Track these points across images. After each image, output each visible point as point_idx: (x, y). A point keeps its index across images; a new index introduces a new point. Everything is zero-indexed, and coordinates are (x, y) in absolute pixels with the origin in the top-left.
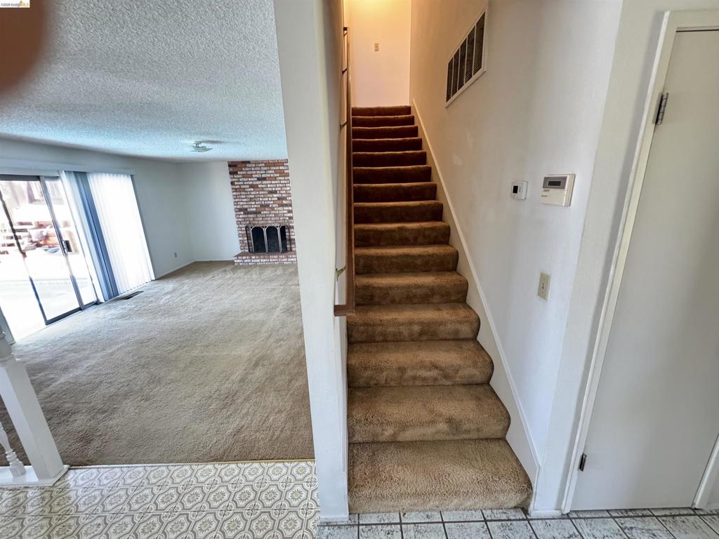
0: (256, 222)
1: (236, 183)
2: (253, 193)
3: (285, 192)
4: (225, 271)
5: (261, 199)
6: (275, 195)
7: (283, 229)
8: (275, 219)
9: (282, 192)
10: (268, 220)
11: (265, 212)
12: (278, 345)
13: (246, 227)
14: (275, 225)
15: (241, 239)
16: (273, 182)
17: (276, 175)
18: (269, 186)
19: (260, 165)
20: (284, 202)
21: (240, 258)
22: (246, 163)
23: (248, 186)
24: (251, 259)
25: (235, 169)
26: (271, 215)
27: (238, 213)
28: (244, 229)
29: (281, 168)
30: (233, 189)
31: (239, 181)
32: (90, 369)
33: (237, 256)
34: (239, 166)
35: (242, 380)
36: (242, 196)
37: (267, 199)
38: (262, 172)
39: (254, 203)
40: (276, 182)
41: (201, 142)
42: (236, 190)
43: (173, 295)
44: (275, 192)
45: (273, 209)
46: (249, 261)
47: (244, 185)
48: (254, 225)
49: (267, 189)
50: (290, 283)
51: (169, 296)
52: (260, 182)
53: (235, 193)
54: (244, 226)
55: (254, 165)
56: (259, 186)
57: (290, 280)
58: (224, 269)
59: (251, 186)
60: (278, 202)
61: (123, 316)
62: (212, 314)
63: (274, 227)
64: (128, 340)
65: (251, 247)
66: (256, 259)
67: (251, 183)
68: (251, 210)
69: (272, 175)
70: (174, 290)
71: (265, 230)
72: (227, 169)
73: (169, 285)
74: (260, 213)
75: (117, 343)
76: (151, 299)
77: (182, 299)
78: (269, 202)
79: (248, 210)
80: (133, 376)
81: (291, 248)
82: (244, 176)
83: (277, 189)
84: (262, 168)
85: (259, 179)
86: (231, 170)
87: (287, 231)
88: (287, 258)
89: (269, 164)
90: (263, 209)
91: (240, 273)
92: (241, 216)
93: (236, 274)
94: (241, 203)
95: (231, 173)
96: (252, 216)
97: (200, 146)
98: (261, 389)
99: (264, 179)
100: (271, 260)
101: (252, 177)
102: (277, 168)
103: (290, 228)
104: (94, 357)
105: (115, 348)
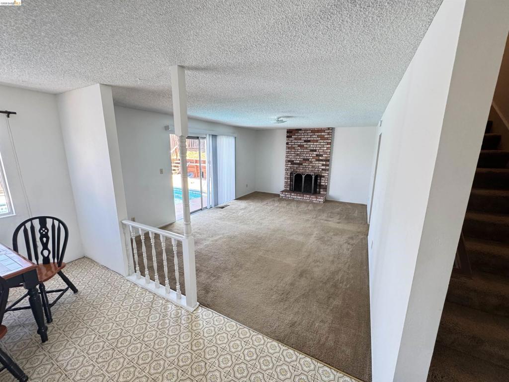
0: (298, 171)
1: (290, 143)
2: (300, 150)
3: (322, 151)
4: (274, 200)
5: (304, 155)
6: (315, 153)
7: (316, 177)
8: (311, 169)
9: (320, 151)
10: (307, 169)
11: (305, 164)
12: (316, 264)
13: (291, 173)
14: (312, 174)
15: (286, 180)
16: (315, 144)
17: (318, 139)
18: (311, 146)
19: (308, 132)
20: (320, 158)
21: (284, 193)
22: (298, 130)
23: (297, 146)
24: (291, 195)
25: (291, 134)
26: (309, 167)
27: (288, 163)
28: (289, 174)
29: (322, 134)
30: (287, 147)
31: (292, 142)
32: (207, 246)
33: (282, 192)
34: (294, 132)
35: (292, 284)
36: (292, 152)
37: (308, 155)
38: (308, 137)
39: (299, 157)
40: (317, 144)
41: (280, 117)
42: (288, 148)
43: (245, 211)
44: (315, 151)
45: (311, 162)
46: (290, 196)
47: (294, 145)
48: (296, 172)
49: (310, 148)
50: (319, 218)
51: (243, 211)
52: (306, 143)
53: (287, 150)
54: (289, 172)
55: (304, 132)
56: (305, 146)
57: (320, 216)
58: (273, 199)
59: (299, 146)
60: (316, 158)
61: (221, 219)
62: (268, 229)
63: (310, 175)
64: (224, 234)
65: (291, 187)
66: (294, 196)
67: (299, 143)
68: (297, 162)
69: (315, 139)
70: (245, 208)
71: (303, 176)
72: (285, 134)
73: (243, 204)
74: (302, 164)
75: (218, 235)
76: (234, 211)
77: (250, 215)
78: (309, 158)
79: (294, 162)
80: (227, 258)
81: (320, 191)
82: (295, 139)
83: (317, 148)
84: (309, 134)
85: (305, 141)
86: (288, 134)
87: (318, 178)
88: (317, 198)
89: (314, 131)
90: (305, 162)
91: (284, 204)
92: (289, 165)
93: (281, 204)
94: (291, 157)
95: (287, 137)
96: (296, 166)
97: (279, 119)
98: (305, 296)
99: (309, 141)
100: (304, 198)
101: (301, 140)
102: (320, 134)
103: (322, 177)
104: (208, 240)
105: (218, 237)
